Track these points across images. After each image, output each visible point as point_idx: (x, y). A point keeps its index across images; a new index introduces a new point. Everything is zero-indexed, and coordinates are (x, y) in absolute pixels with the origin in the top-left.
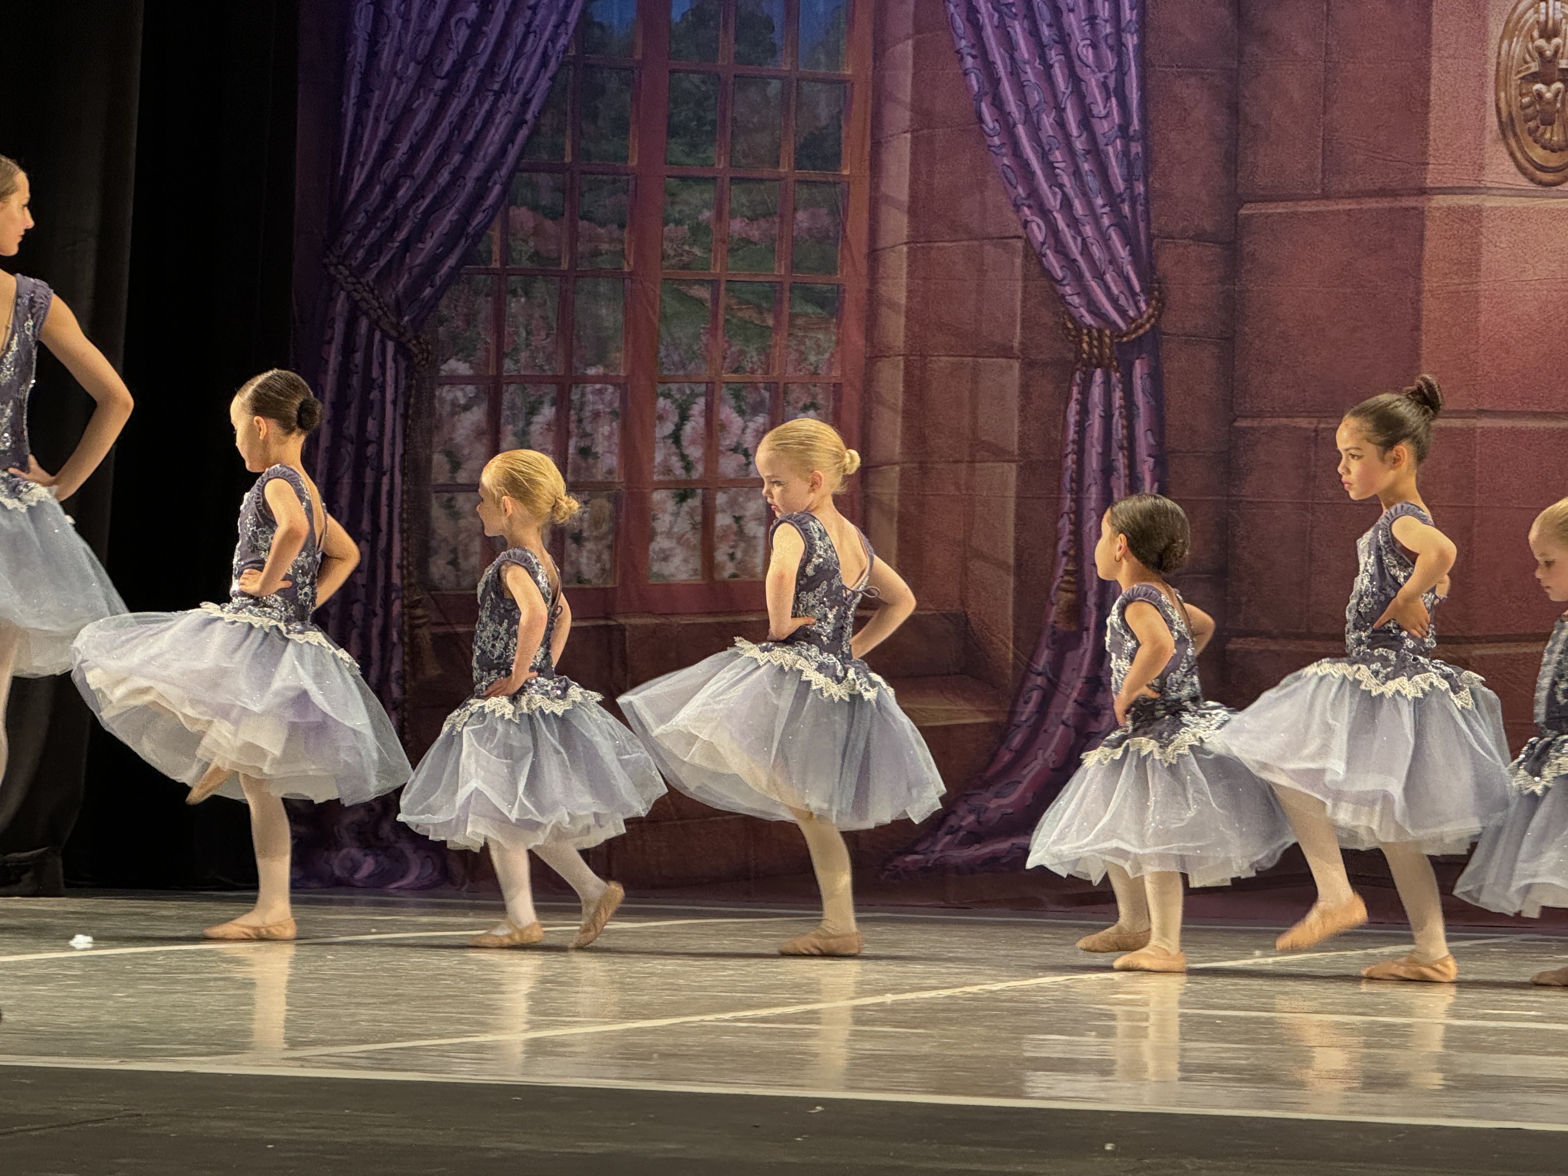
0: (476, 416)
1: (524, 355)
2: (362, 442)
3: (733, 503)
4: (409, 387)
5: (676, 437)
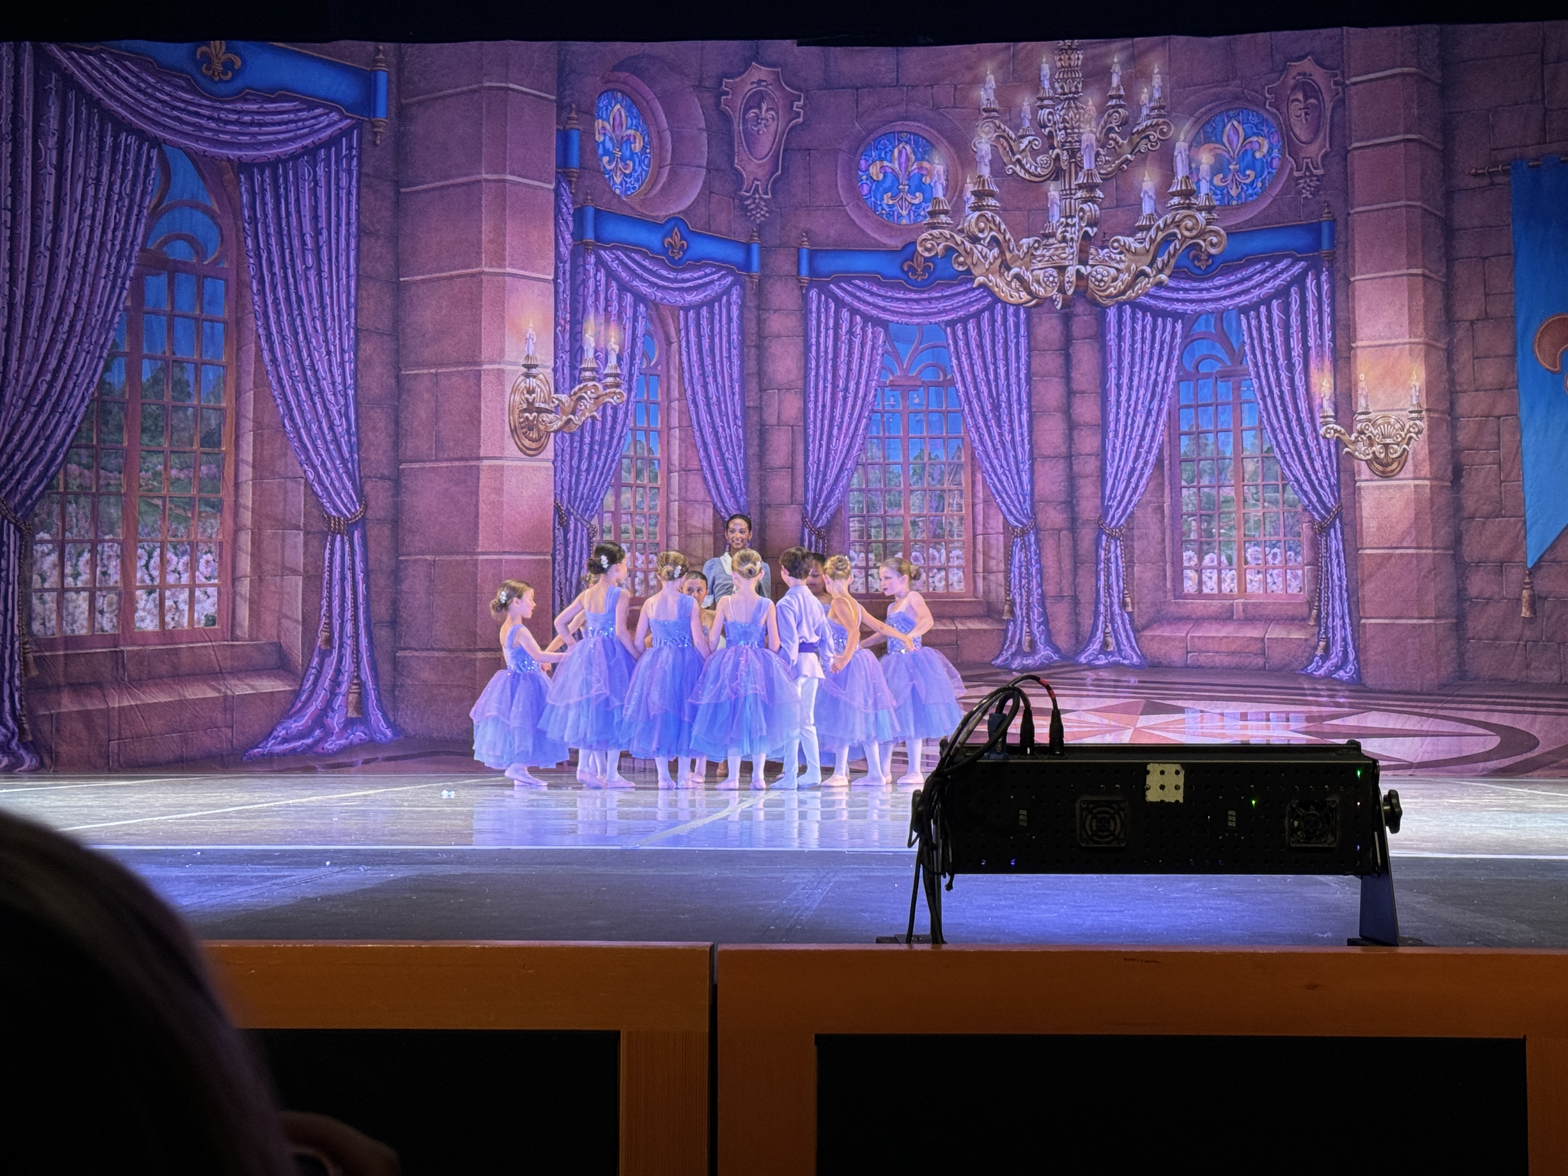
0: (54, 557)
1: (75, 530)
3: (173, 595)
4: (21, 546)
5: (147, 566)
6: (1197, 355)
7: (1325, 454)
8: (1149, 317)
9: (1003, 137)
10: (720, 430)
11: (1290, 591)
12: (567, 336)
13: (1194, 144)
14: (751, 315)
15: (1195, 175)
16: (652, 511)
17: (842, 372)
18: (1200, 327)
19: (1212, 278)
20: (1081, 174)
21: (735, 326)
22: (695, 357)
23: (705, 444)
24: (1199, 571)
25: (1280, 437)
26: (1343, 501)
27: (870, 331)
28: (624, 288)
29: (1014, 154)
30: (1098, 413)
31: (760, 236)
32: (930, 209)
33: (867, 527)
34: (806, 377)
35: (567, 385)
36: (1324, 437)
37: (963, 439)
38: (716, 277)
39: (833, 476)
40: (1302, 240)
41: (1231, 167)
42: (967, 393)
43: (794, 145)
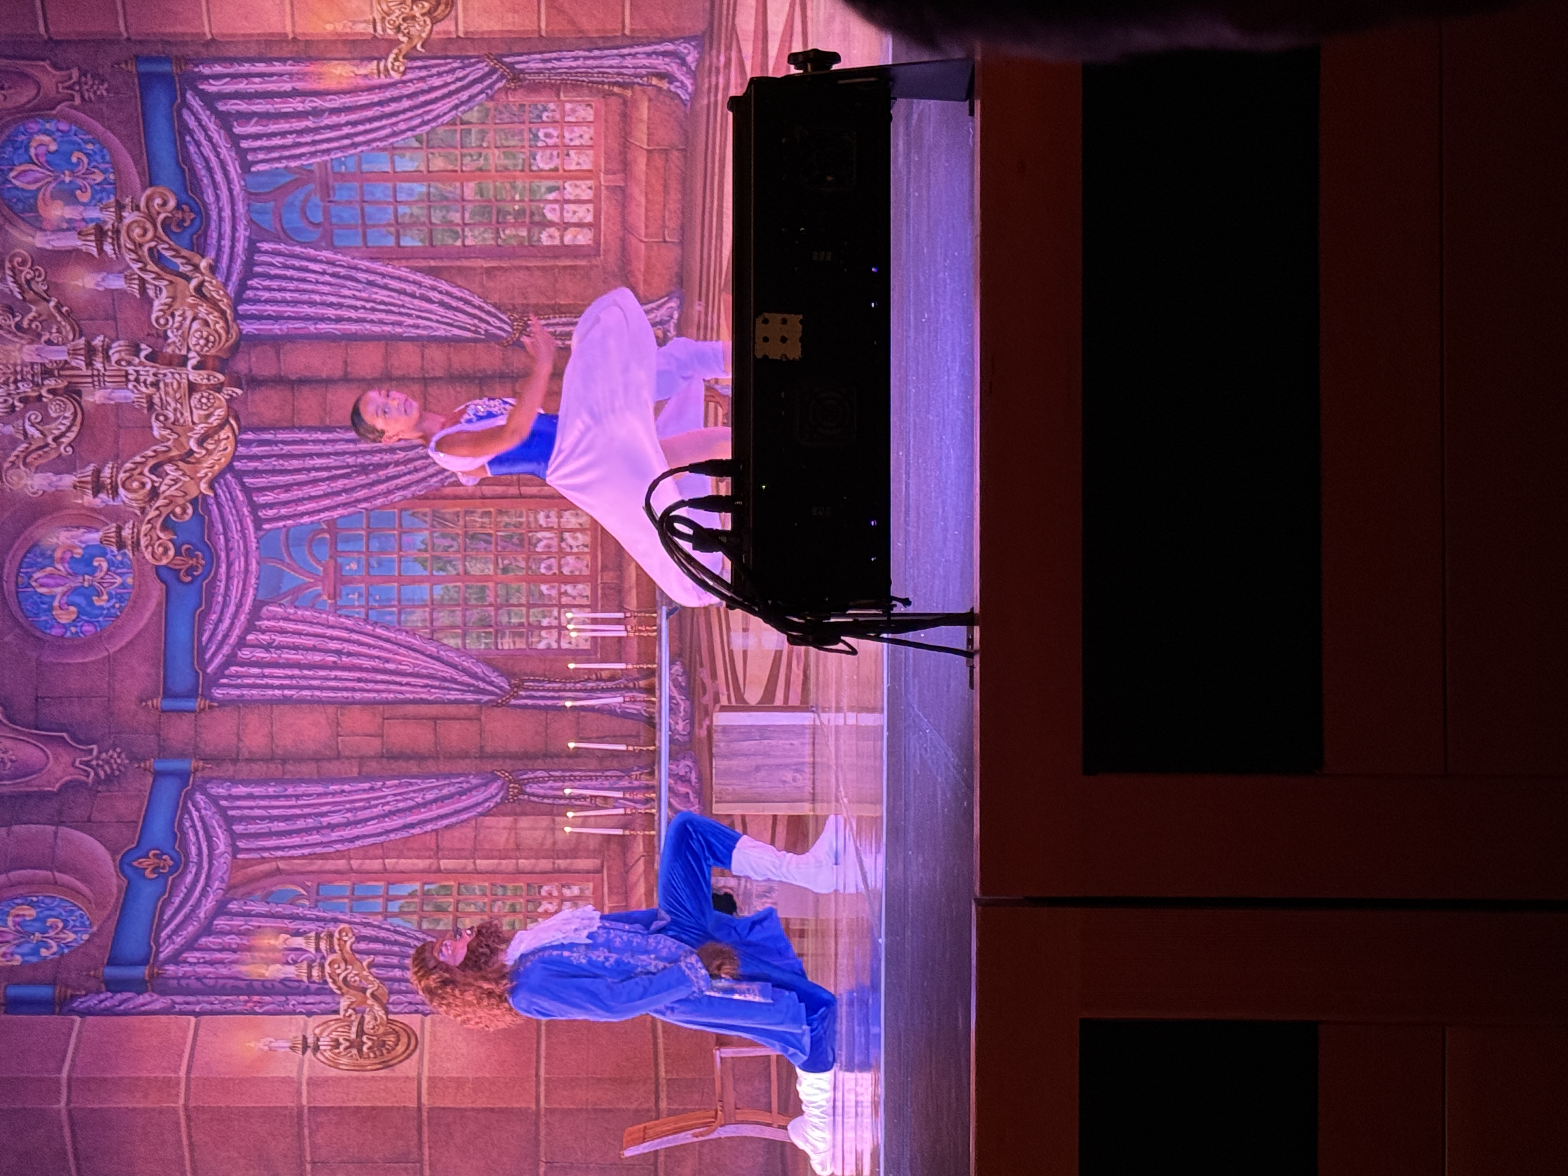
6: (303, 224)
7: (424, 73)
8: (253, 282)
9: (25, 458)
10: (387, 808)
11: (591, 118)
12: (267, 999)
13: (38, 224)
14: (244, 770)
15: (76, 225)
16: (488, 893)
17: (317, 657)
18: (267, 221)
19: (205, 205)
20: (73, 364)
21: (257, 790)
22: (296, 840)
23: (405, 827)
24: (565, 226)
25: (403, 126)
26: (482, 53)
27: (266, 623)
28: (207, 929)
29: (47, 445)
30: (371, 345)
31: (144, 760)
32: (114, 549)
33: (510, 627)
34: (320, 702)
35: (328, 999)
36: (404, 73)
37: (401, 510)
38: (195, 814)
39: (446, 668)
40: (160, 97)
41: (67, 179)
42: (345, 505)
43: (31, 717)
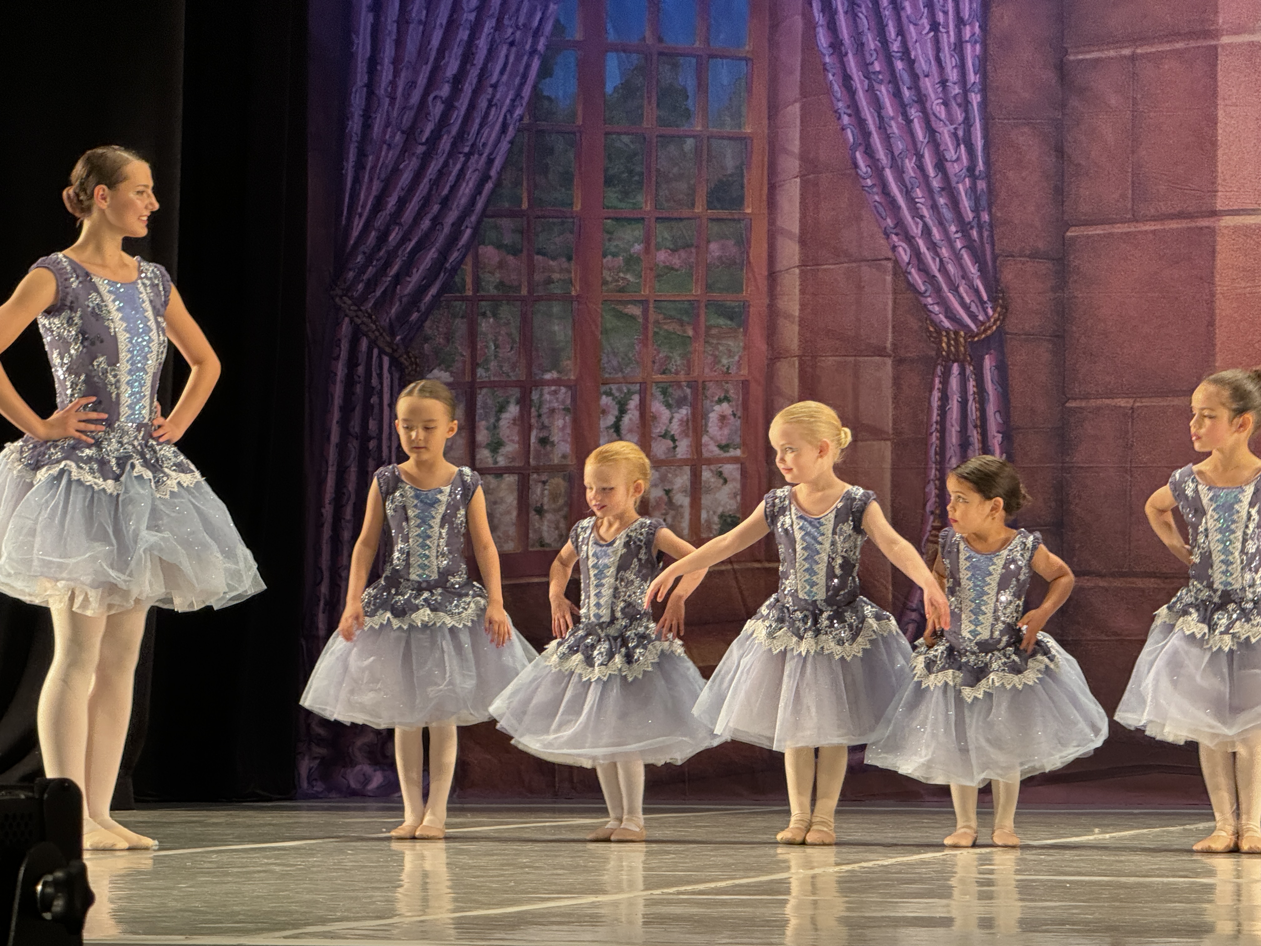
1: (493, 365)
2: (365, 438)
5: (617, 426)
